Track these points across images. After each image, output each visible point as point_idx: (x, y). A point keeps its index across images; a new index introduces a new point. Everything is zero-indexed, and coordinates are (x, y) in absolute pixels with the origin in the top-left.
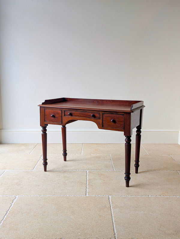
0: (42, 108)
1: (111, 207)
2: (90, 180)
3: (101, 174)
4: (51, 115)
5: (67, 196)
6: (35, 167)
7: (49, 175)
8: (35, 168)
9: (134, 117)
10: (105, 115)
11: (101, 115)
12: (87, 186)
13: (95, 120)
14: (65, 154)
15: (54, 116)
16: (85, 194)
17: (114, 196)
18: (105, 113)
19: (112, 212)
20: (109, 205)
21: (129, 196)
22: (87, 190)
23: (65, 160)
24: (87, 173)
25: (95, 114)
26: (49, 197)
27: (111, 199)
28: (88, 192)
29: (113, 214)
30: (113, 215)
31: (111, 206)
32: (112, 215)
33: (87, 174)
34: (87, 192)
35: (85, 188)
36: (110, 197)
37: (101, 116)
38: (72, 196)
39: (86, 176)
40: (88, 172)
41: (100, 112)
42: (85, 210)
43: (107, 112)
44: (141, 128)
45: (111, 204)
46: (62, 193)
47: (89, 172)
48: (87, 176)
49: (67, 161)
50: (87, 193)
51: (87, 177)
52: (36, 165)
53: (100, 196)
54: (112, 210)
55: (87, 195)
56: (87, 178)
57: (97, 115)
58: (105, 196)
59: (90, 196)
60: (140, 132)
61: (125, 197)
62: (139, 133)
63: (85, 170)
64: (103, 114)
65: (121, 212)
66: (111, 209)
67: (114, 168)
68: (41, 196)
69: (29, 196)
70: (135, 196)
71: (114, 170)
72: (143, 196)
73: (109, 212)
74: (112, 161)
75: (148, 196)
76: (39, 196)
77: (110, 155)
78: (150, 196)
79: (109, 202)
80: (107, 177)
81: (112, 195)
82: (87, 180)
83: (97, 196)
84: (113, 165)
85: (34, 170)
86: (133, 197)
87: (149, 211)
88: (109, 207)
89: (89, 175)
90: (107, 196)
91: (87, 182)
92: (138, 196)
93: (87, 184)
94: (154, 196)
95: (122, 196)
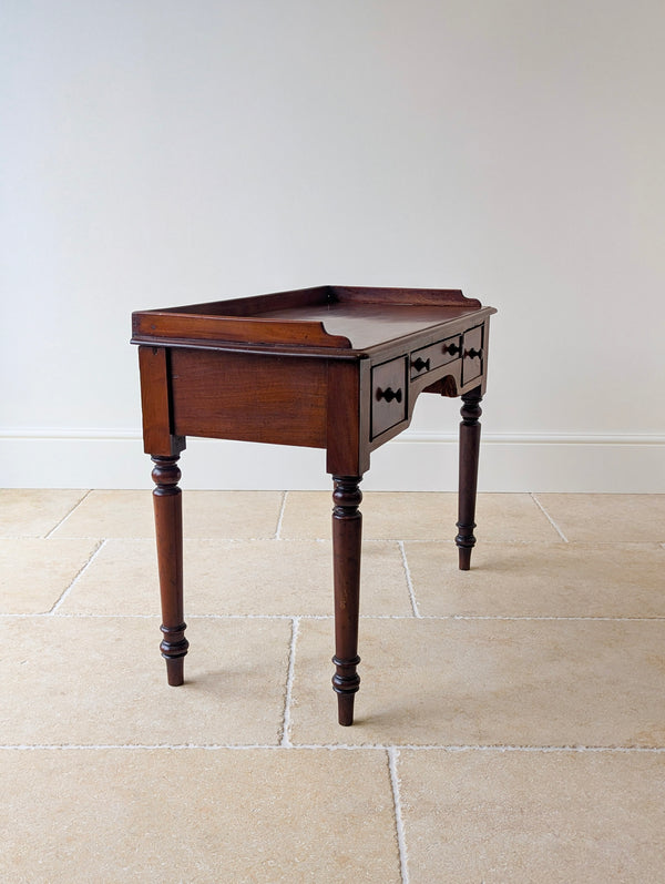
1: (399, 811)
2: (303, 663)
5: (191, 746)
6: (64, 596)
7: (119, 639)
8: (58, 604)
12: (289, 696)
16: (278, 737)
17: (415, 748)
19: (402, 838)
20: (390, 801)
21: (485, 748)
22: (288, 716)
24: (296, 630)
26: (106, 753)
27: (398, 766)
28: (292, 727)
29: (404, 847)
30: (405, 857)
31: (397, 801)
32: (399, 854)
33: (295, 637)
34: (286, 727)
35: (279, 706)
36: (395, 752)
38: (215, 747)
39: (290, 642)
40: (296, 624)
42: (268, 825)
45: (397, 792)
46: (166, 733)
47: (303, 624)
48: (294, 645)
50: (286, 734)
51: (294, 649)
52: (70, 589)
53: (345, 746)
54: (401, 825)
55: (287, 743)
56: (294, 654)
58: (371, 747)
59: (298, 747)
61: (465, 753)
63: (283, 617)
65: (445, 840)
66: (399, 818)
67: (416, 608)
68: (64, 748)
69: (6, 747)
70: (510, 748)
71: (417, 613)
72: (550, 750)
73: (386, 836)
74: (408, 573)
75: (574, 747)
76: (54, 747)
77: (401, 543)
78: (581, 749)
79: (387, 782)
80: (385, 652)
81: (403, 742)
82: (292, 666)
83: (335, 747)
84: (411, 589)
85: (53, 614)
86: (502, 755)
87: (582, 833)
88: (386, 807)
89: (300, 639)
90: (380, 747)
91: (291, 675)
92: (527, 750)
93: (291, 685)
94: (602, 750)
95: (450, 749)
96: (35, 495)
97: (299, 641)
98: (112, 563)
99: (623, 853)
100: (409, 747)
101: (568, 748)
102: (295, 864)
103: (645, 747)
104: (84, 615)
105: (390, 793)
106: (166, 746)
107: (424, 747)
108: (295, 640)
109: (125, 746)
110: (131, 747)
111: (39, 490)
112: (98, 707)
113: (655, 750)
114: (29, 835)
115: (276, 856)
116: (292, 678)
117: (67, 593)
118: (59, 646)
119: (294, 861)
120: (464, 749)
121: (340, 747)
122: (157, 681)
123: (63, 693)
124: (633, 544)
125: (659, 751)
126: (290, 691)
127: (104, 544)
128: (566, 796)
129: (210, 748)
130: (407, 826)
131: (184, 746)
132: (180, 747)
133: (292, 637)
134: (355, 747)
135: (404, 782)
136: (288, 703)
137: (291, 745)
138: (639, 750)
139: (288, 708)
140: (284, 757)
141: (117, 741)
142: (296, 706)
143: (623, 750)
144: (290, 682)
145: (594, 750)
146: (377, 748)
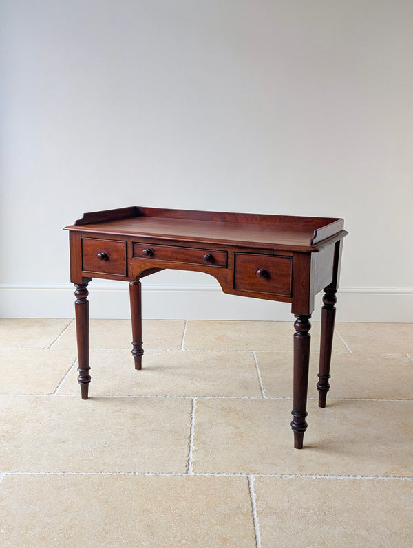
0: (74, 234)
1: (255, 512)
2: (199, 425)
3: (230, 408)
4: (99, 254)
5: (137, 474)
7: (93, 410)
8: (58, 389)
9: (320, 263)
10: (241, 258)
11: (231, 256)
12: (192, 445)
13: (216, 270)
14: (138, 352)
15: (105, 257)
16: (186, 469)
17: (264, 476)
18: (242, 250)
19: (257, 528)
20: (250, 507)
21: (304, 476)
22: (191, 456)
23: (139, 366)
24: (194, 405)
25: (215, 254)
26: (89, 477)
27: (255, 486)
28: (194, 463)
29: (258, 533)
30: (259, 539)
31: (254, 506)
32: (256, 538)
33: (194, 408)
34: (190, 463)
35: (186, 451)
36: (253, 478)
37: (231, 261)
38: (150, 474)
39: (191, 413)
40: (195, 401)
41: (228, 250)
42: (181, 520)
43: (246, 250)
44: (336, 291)
45: (254, 501)
46: (122, 465)
47: (199, 402)
48: (193, 414)
49: (144, 369)
50: (190, 467)
51: (194, 416)
52: (64, 380)
53: (224, 474)
54: (257, 521)
55: (191, 473)
56: (194, 419)
57: (220, 257)
58: (239, 475)
59: (198, 475)
60: (334, 301)
61: (292, 479)
62: (330, 303)
63: (187, 397)
64: (235, 255)
65: (281, 529)
66: (255, 517)
67: (263, 392)
68: (65, 474)
69: (33, 473)
70: (318, 477)
71: (264, 396)
72: (341, 478)
73: (248, 527)
74: (259, 371)
75: (354, 476)
76: (60, 474)
77: (254, 352)
78: (359, 477)
79: (248, 495)
80: (245, 418)
81: (257, 472)
82: (193, 427)
83: (219, 475)
84: (261, 381)
85: (55, 395)
86: (313, 480)
87: (359, 527)
88: (248, 510)
89: (197, 411)
90: (244, 475)
91: (192, 432)
92: (327, 477)
93: (192, 438)
94: (370, 478)
95: (284, 477)
96: (42, 322)
99: (382, 539)
100: (261, 475)
101: (351, 477)
102: (197, 542)
103: (395, 477)
104: (73, 396)
105: (250, 502)
107: (269, 475)
108: (194, 411)
109: (100, 473)
110: (103, 473)
111: (44, 319)
112: (84, 450)
113: (401, 479)
115: (186, 538)
116: (193, 434)
117: (62, 383)
118: (60, 414)
120: (292, 477)
121: (221, 475)
122: (116, 435)
123: (63, 442)
125: (403, 479)
126: (192, 442)
128: (350, 505)
129: (148, 475)
130: (260, 521)
131: (132, 474)
132: (131, 474)
133: (192, 410)
134: (230, 475)
135: (258, 496)
136: (191, 449)
137: (193, 474)
138: (392, 478)
139: (191, 452)
140: (189, 481)
141: (95, 470)
142: (196, 450)
143: (383, 478)
144: (192, 436)
145: (367, 478)
146: (242, 475)
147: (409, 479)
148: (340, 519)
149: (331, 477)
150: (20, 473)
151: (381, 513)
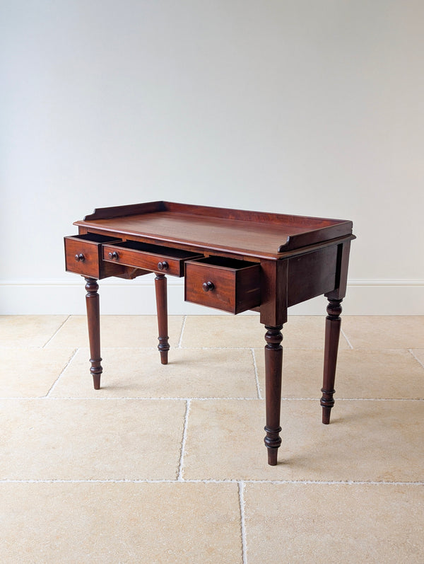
1: (243, 521)
2: (192, 428)
3: (224, 410)
5: (126, 481)
6: (54, 386)
7: (85, 414)
8: (51, 391)
12: (183, 450)
16: (176, 475)
17: (254, 482)
19: (244, 537)
20: (238, 515)
21: (295, 482)
22: (182, 462)
24: (188, 407)
26: (78, 485)
27: (244, 494)
28: (185, 469)
29: (245, 542)
30: (245, 548)
31: (243, 514)
32: (242, 547)
33: (188, 411)
34: (181, 469)
35: (178, 456)
36: (243, 484)
38: (140, 481)
39: (185, 415)
40: (189, 403)
42: (169, 529)
45: (243, 509)
47: (193, 404)
48: (187, 417)
50: (180, 473)
51: (187, 419)
53: (214, 481)
54: (244, 530)
55: (181, 479)
56: (187, 423)
58: (229, 481)
59: (188, 481)
61: (283, 485)
63: (181, 399)
65: (269, 538)
66: (243, 525)
67: (259, 393)
68: (55, 482)
69: (22, 481)
70: (309, 482)
71: (260, 397)
72: (333, 483)
73: (235, 536)
74: (256, 369)
75: (347, 481)
76: (49, 481)
77: (253, 350)
78: (351, 483)
79: (238, 502)
80: (240, 421)
81: (247, 479)
82: (186, 430)
83: (209, 481)
84: (258, 380)
85: (47, 397)
86: (305, 486)
87: (347, 535)
88: (236, 518)
90: (234, 481)
91: (185, 436)
92: (319, 483)
93: (184, 442)
94: (362, 483)
95: (275, 483)
96: (37, 319)
97: (190, 414)
98: (82, 364)
100: (251, 481)
101: (343, 482)
103: (388, 482)
104: (65, 398)
105: (239, 510)
106: (112, 481)
107: (260, 481)
108: (188, 414)
109: (89, 481)
110: (92, 481)
111: (39, 316)
112: (74, 456)
113: (394, 483)
114: (35, 535)
115: (173, 548)
116: (185, 438)
117: (56, 384)
118: (52, 418)
119: (183, 551)
120: (283, 482)
121: (212, 481)
122: (107, 440)
123: (54, 448)
124: (391, 350)
125: (396, 484)
126: (184, 446)
127: (77, 351)
128: (340, 512)
129: (137, 482)
130: (248, 531)
131: (122, 481)
132: (120, 481)
133: (186, 412)
134: (220, 481)
135: (247, 503)
136: (183, 454)
137: (183, 480)
138: (384, 483)
139: (182, 457)
140: (178, 488)
141: (84, 477)
142: (187, 455)
143: (375, 483)
144: (184, 440)
145: (359, 483)
146: (233, 482)
147: (401, 484)
148: (329, 527)
149: (322, 483)
150: (8, 481)
151: (371, 520)
